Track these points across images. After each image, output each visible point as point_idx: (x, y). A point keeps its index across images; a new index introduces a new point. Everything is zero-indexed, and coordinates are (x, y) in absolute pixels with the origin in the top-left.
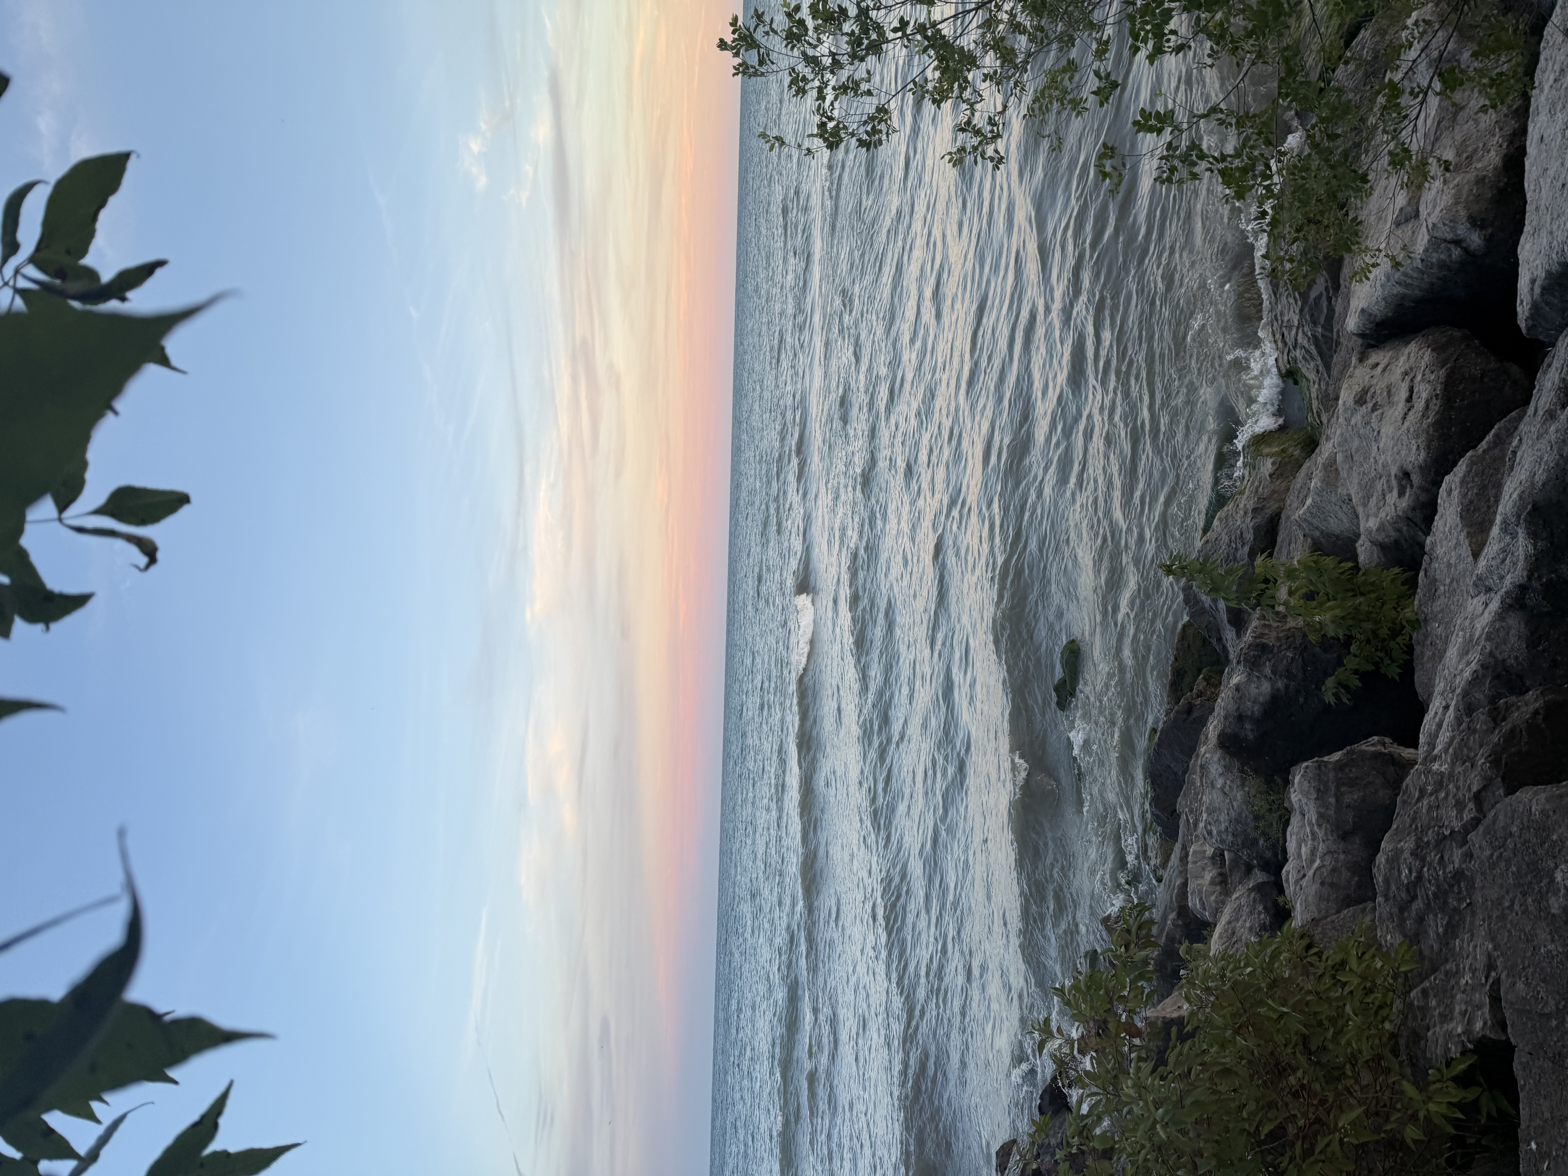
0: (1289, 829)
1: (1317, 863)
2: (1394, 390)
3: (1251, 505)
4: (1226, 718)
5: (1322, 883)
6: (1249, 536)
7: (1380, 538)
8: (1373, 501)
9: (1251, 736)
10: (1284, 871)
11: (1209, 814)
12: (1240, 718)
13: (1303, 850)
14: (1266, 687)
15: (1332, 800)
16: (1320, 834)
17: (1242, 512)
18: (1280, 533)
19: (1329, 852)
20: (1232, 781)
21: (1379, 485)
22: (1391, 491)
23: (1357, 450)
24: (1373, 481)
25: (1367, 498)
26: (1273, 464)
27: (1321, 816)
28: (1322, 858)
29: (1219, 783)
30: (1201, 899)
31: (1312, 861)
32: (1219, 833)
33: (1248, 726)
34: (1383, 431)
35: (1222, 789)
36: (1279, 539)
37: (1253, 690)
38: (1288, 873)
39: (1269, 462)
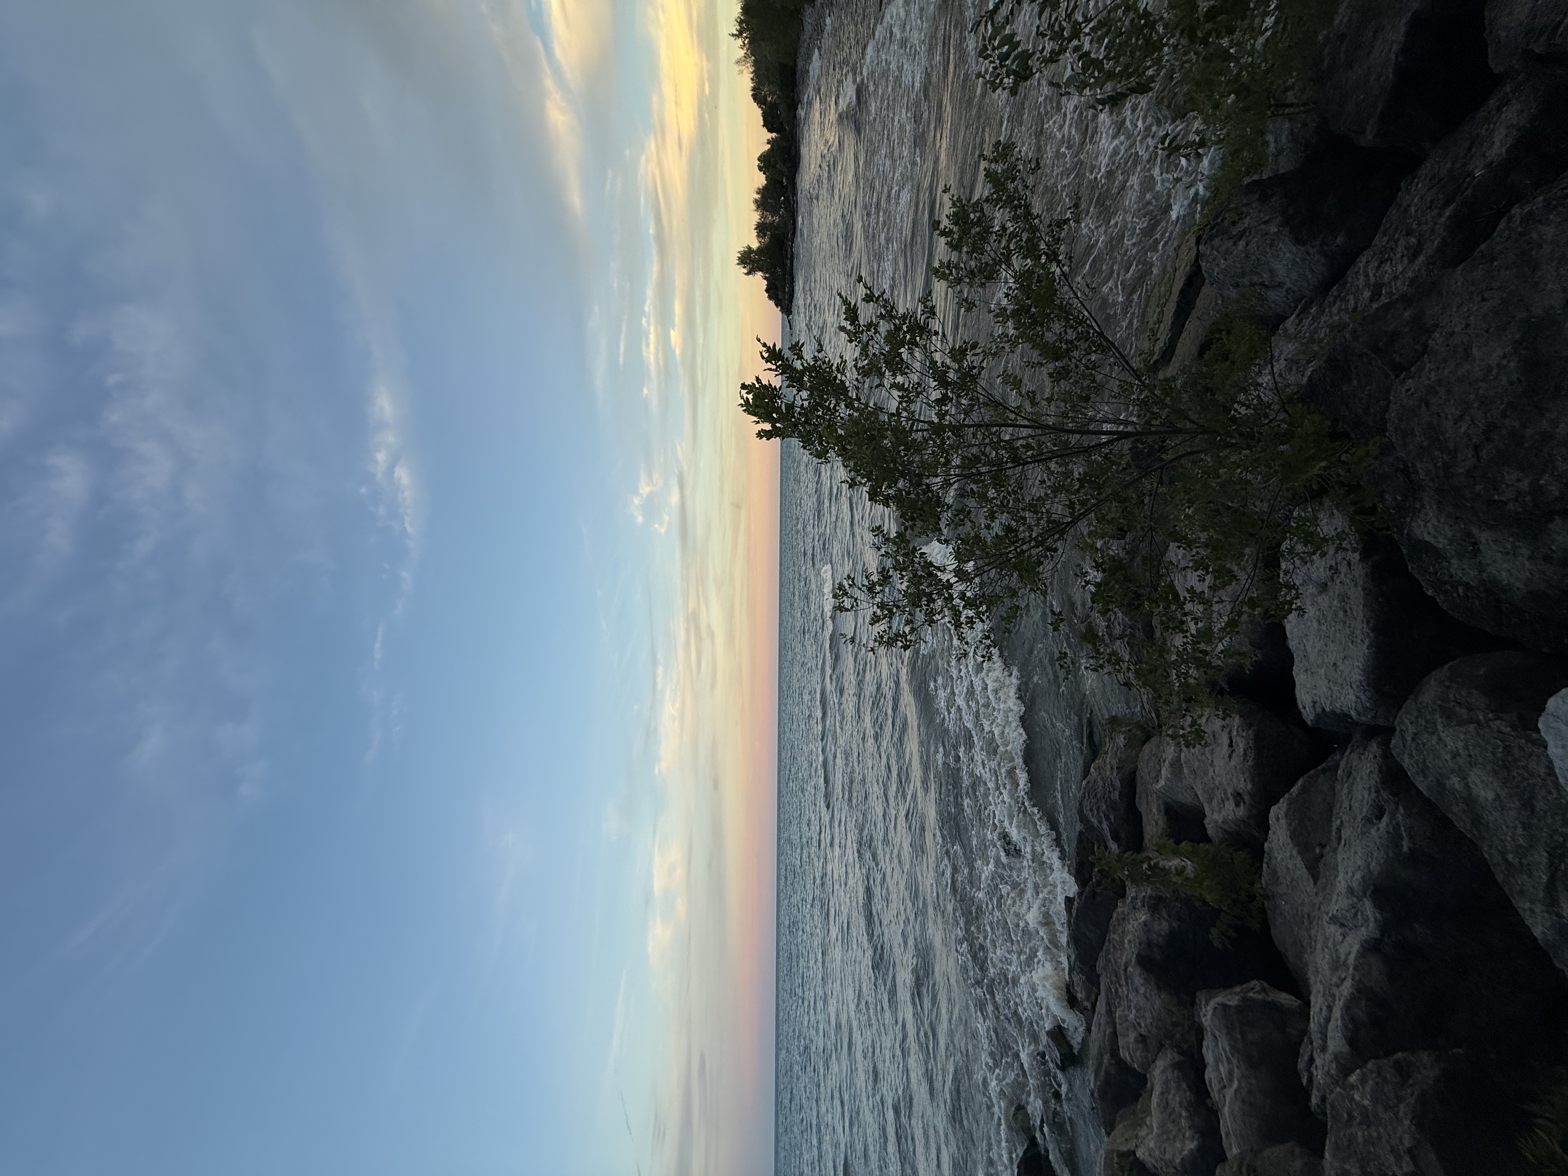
0: (1205, 1044)
1: (1235, 1085)
2: (1217, 735)
3: (1115, 763)
4: (1140, 944)
5: (1243, 1102)
6: (1118, 784)
7: (1226, 827)
8: (1215, 802)
9: (1158, 957)
10: (1206, 1077)
11: (1137, 1011)
12: (1149, 945)
13: (1222, 1069)
14: (1165, 925)
15: (1239, 1036)
16: (1235, 1061)
17: (1109, 766)
18: (1138, 786)
19: (1243, 1076)
20: (1151, 990)
21: (1219, 794)
22: (1228, 799)
23: (1198, 768)
24: (1213, 789)
25: (1210, 800)
26: (1124, 738)
27: (1232, 1047)
28: (1239, 1081)
29: (1142, 990)
30: (1129, 1054)
31: (1231, 1081)
32: (1146, 1026)
33: (1155, 950)
34: (1215, 762)
35: (1145, 994)
36: (1138, 791)
37: (1157, 927)
38: (1210, 1079)
39: (1122, 737)
